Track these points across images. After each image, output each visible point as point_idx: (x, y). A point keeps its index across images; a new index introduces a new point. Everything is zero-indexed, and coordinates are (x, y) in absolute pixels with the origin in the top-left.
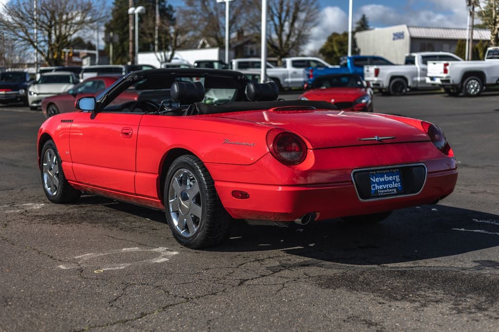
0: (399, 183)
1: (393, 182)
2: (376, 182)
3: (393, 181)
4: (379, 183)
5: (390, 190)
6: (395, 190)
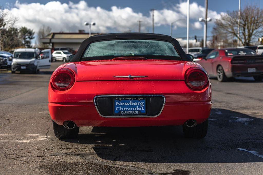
0: (142, 108)
1: (137, 107)
2: (121, 106)
3: (137, 105)
4: (123, 107)
5: (133, 112)
6: (137, 112)
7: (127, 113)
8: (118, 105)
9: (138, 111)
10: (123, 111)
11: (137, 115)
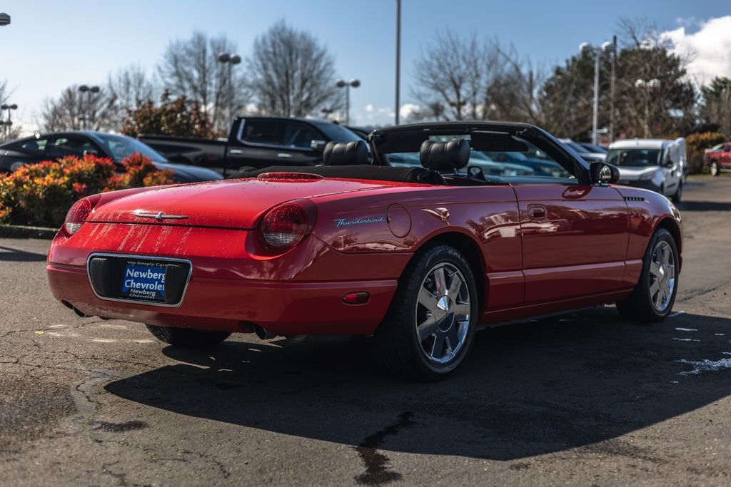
0: (163, 286)
1: (157, 283)
3: (157, 280)
4: (137, 280)
5: (148, 293)
6: (154, 294)
7: (138, 294)
8: (130, 277)
9: (157, 291)
10: (133, 289)
11: (152, 300)
